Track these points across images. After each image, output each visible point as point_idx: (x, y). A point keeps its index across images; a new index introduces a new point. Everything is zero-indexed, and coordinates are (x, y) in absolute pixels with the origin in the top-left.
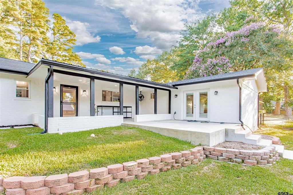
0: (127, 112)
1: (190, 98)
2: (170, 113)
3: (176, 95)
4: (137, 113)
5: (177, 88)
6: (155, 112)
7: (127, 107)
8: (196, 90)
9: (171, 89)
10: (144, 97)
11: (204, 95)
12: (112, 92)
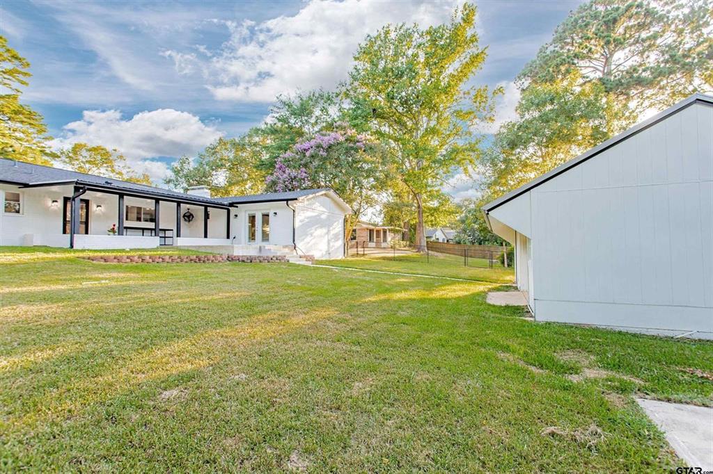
0: (165, 237)
1: (252, 219)
2: (228, 237)
3: (236, 216)
4: (178, 235)
5: (237, 207)
6: (206, 236)
7: (165, 230)
8: (258, 210)
9: (230, 208)
10: (193, 217)
11: (266, 216)
12: (141, 208)
